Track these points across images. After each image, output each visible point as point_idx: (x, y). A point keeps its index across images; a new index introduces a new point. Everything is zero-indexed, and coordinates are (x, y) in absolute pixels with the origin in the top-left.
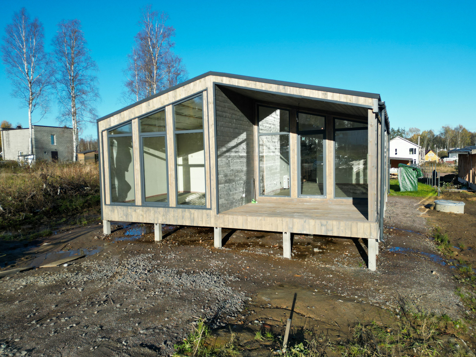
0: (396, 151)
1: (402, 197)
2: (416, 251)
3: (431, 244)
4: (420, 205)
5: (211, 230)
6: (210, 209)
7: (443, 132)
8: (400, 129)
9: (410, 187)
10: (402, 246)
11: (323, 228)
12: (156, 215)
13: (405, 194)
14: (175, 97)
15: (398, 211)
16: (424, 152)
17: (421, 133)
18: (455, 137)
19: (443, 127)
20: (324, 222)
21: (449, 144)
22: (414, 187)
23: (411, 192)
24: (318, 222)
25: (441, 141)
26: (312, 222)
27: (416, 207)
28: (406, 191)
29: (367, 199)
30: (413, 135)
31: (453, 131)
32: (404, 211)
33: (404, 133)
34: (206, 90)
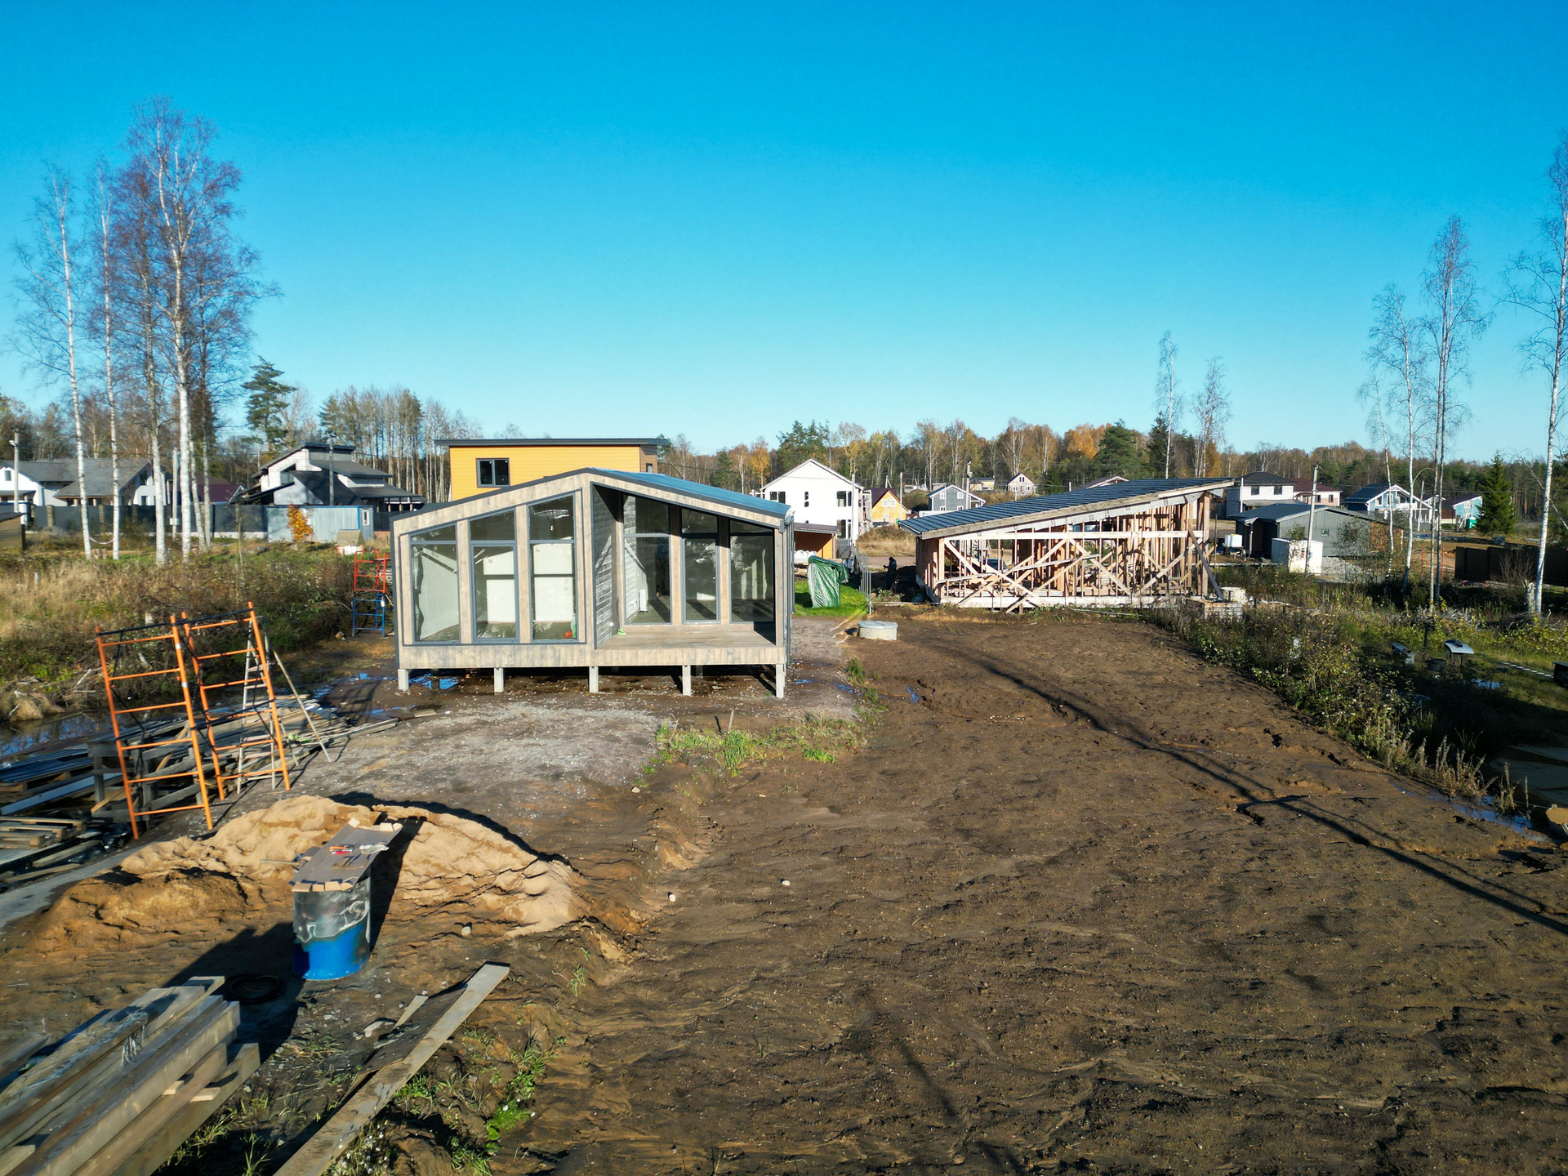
0: (807, 498)
1: (815, 617)
2: (824, 682)
3: (841, 675)
4: (839, 630)
5: (586, 669)
6: (585, 643)
7: (919, 436)
8: (817, 425)
9: (827, 600)
10: (809, 678)
11: (730, 657)
12: (498, 656)
13: (820, 613)
14: (532, 495)
15: (807, 640)
16: (870, 500)
17: (867, 438)
18: (947, 451)
19: (920, 425)
20: (731, 650)
21: (934, 470)
22: (834, 598)
23: (829, 608)
24: (724, 650)
25: (915, 461)
26: (717, 651)
27: (834, 632)
28: (822, 607)
29: (774, 622)
30: (848, 444)
31: (943, 436)
32: (815, 640)
33: (826, 438)
34: (581, 490)
